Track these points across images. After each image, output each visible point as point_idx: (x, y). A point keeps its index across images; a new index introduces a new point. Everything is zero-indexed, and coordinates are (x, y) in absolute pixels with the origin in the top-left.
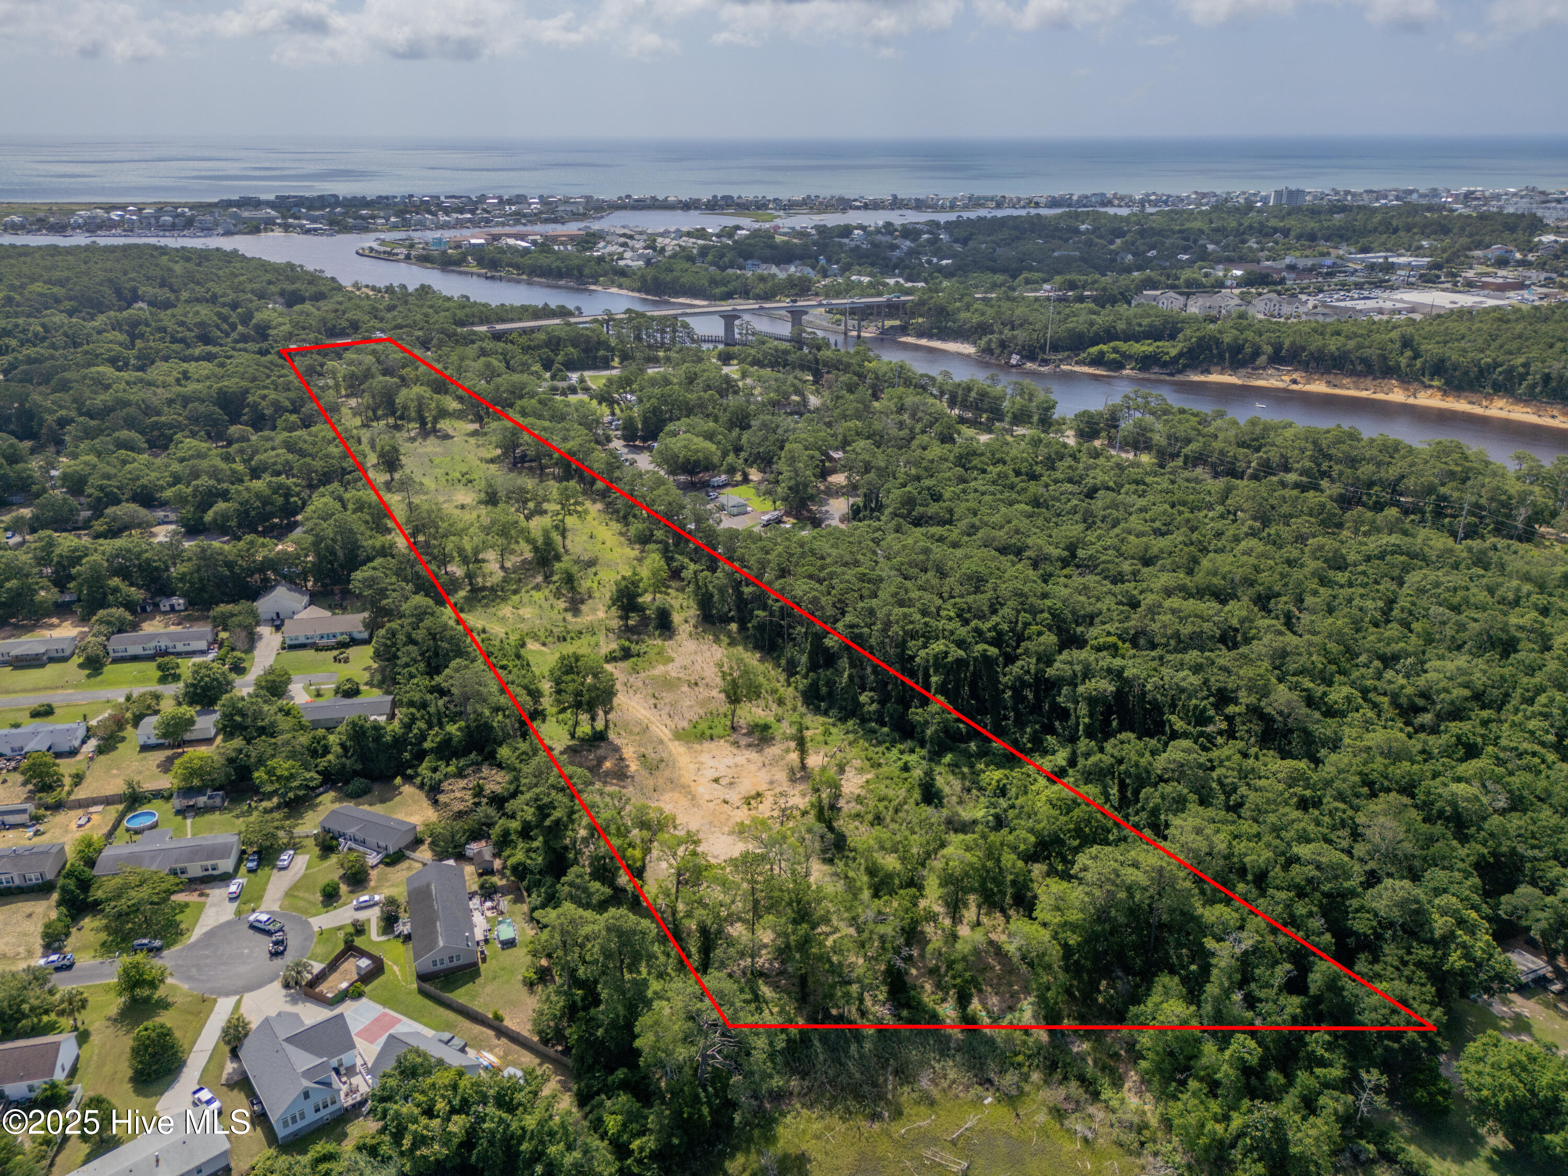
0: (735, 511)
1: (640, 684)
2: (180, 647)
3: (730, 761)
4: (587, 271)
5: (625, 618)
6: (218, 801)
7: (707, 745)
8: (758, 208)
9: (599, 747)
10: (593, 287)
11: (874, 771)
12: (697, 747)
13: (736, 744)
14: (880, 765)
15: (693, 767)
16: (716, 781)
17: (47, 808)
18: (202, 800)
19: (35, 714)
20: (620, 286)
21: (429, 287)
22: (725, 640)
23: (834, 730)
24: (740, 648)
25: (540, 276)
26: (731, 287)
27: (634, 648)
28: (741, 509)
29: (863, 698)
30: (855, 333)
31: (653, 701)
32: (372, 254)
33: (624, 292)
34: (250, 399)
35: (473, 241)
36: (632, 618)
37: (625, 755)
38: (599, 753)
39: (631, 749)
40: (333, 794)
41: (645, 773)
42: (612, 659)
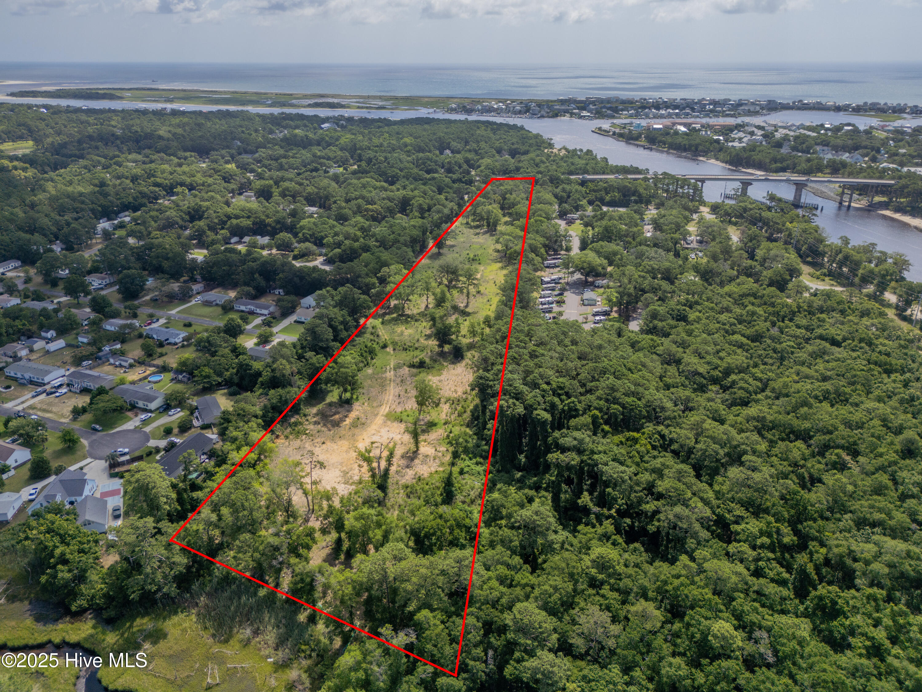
0: (586, 302)
2: (258, 311)
3: (393, 436)
4: (700, 148)
5: (440, 346)
6: (185, 380)
7: (395, 424)
8: (894, 112)
9: (343, 407)
10: (701, 158)
12: (389, 423)
13: (407, 429)
16: (372, 443)
17: (139, 363)
18: (180, 377)
19: (185, 325)
20: (717, 159)
21: (591, 151)
25: (674, 149)
26: (785, 164)
27: (429, 363)
28: (590, 302)
30: (847, 204)
31: (402, 393)
32: (600, 132)
33: (718, 163)
34: (413, 201)
35: (655, 126)
36: (447, 348)
37: (350, 415)
38: (340, 410)
39: (357, 413)
40: (226, 391)
41: (348, 427)
42: (412, 366)
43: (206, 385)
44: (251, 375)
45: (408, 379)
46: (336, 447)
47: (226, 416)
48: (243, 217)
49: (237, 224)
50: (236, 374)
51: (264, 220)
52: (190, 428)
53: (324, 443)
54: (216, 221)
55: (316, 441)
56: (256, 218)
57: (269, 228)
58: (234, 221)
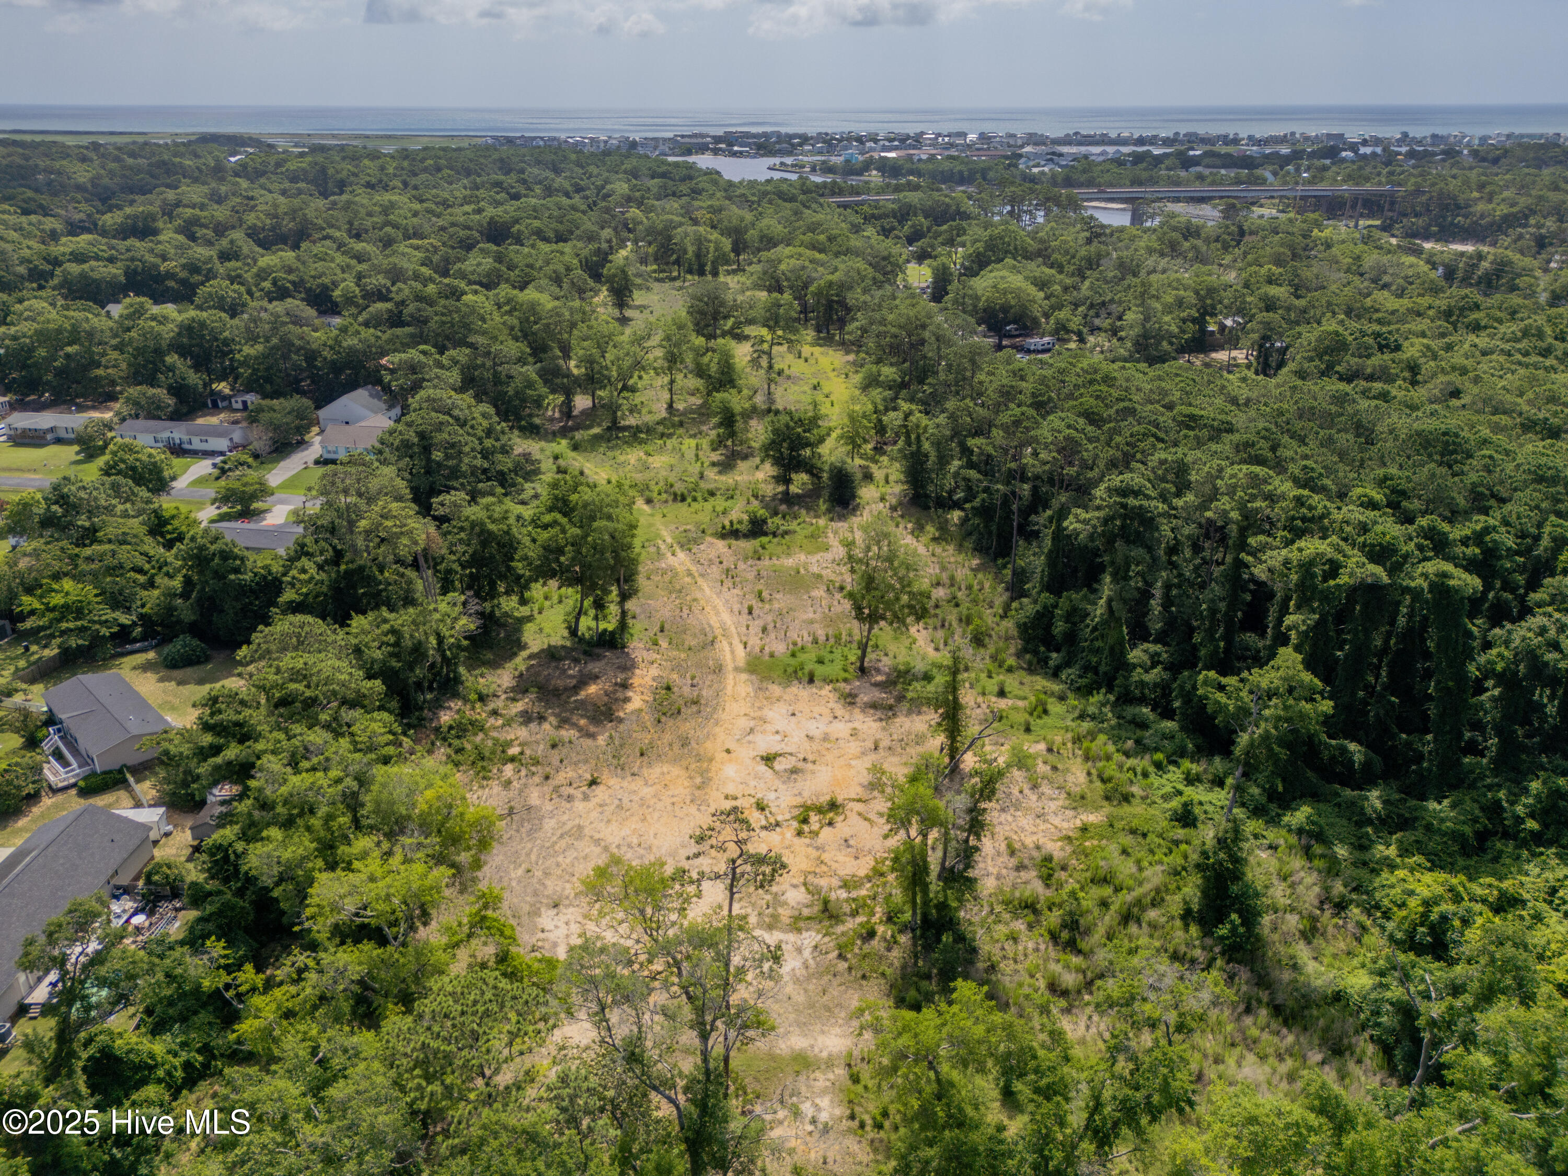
1: (751, 575)
2: (197, 444)
3: (817, 728)
7: (798, 690)
9: (598, 657)
11: (1107, 809)
12: (776, 690)
13: (849, 699)
14: (1126, 798)
15: (744, 723)
16: (768, 759)
22: (931, 530)
23: (1055, 707)
24: (951, 548)
27: (774, 522)
29: (1136, 655)
31: (754, 602)
36: (800, 481)
37: (636, 681)
38: (594, 667)
39: (654, 671)
40: (151, 655)
41: (648, 719)
42: (731, 533)
43: (74, 642)
44: (243, 590)
45: (741, 566)
46: (647, 791)
47: (229, 715)
48: (97, 258)
49: (83, 275)
50: (185, 595)
51: (156, 266)
52: (33, 798)
53: (593, 783)
54: (22, 270)
55: (560, 778)
56: (132, 259)
57: (171, 284)
58: (74, 269)
